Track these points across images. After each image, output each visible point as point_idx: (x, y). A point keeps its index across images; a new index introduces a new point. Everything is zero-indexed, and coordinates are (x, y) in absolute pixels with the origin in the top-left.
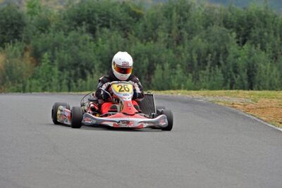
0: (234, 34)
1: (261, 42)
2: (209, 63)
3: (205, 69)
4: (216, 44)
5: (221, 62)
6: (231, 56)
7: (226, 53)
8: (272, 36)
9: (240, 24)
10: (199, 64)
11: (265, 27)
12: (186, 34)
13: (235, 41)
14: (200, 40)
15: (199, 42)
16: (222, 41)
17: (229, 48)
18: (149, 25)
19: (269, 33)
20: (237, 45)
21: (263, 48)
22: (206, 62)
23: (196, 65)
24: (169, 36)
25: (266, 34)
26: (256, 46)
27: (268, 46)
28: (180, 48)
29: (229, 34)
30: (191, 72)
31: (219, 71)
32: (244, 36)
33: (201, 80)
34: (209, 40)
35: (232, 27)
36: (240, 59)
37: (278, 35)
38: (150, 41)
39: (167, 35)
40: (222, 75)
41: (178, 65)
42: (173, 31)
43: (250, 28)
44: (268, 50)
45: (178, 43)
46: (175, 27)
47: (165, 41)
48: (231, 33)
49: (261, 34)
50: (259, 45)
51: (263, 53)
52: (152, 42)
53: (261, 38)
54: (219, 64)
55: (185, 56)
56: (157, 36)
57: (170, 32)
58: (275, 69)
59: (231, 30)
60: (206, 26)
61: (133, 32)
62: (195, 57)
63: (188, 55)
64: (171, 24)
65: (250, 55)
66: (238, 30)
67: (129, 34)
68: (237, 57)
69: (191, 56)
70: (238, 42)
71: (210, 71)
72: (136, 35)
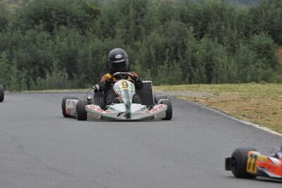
0: (192, 28)
1: (219, 36)
2: (167, 57)
3: (163, 64)
4: (173, 38)
5: (180, 56)
6: (189, 50)
7: (184, 47)
8: (229, 29)
9: (197, 18)
10: (157, 59)
11: (222, 20)
12: (143, 29)
13: (192, 36)
14: (157, 35)
15: (156, 37)
16: (180, 36)
17: (187, 42)
18: (107, 21)
19: (226, 26)
20: (194, 38)
21: (220, 42)
22: (164, 57)
23: (154, 60)
24: (127, 32)
25: (223, 27)
26: (213, 40)
27: (225, 39)
28: (138, 43)
29: (186, 29)
30: (150, 68)
31: (177, 66)
32: (202, 30)
33: (160, 75)
34: (166, 35)
35: (189, 21)
36: (198, 53)
37: (235, 27)
38: (108, 38)
39: (125, 30)
40: (180, 69)
41: (137, 61)
42: (131, 27)
43: (207, 22)
44: (225, 43)
45: (136, 39)
46: (133, 23)
47: (123, 37)
48: (188, 27)
49: (219, 28)
50: (216, 38)
51: (221, 46)
52: (110, 38)
53: (218, 32)
54: (177, 59)
55: (143, 52)
56: (115, 32)
57: (127, 28)
58: (233, 62)
59: (189, 24)
60: (163, 21)
61: (91, 29)
62: (153, 52)
63: (146, 50)
64: (128, 20)
65: (208, 49)
66: (195, 24)
67: (87, 31)
68: (195, 51)
69: (149, 51)
70: (195, 36)
71: (169, 66)
72: (94, 32)
